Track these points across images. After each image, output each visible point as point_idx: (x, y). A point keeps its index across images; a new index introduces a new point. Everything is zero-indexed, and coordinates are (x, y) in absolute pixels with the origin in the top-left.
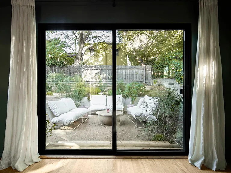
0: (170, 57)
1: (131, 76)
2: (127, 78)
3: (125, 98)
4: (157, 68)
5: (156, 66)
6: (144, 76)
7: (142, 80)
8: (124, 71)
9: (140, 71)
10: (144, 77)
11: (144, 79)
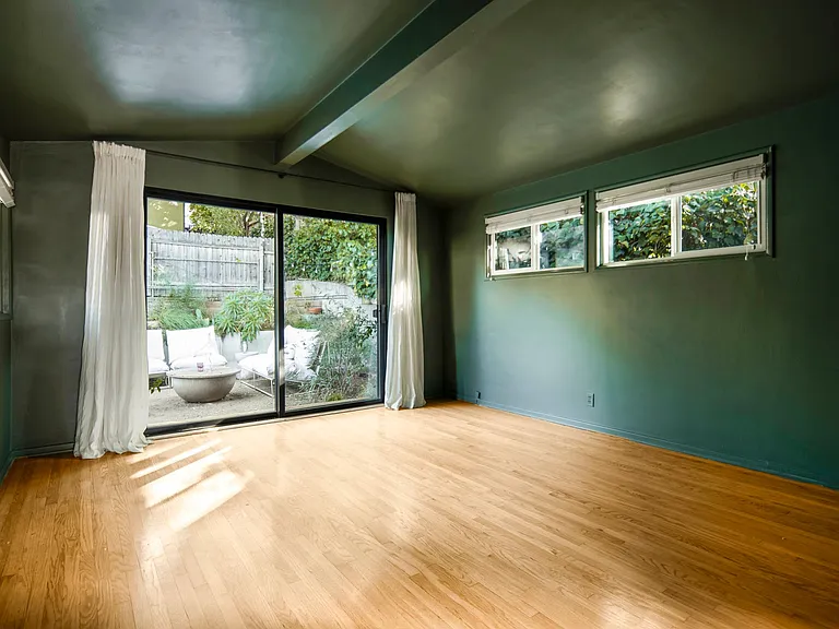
0: (341, 232)
1: (218, 269)
2: (202, 272)
3: (223, 337)
4: (301, 252)
5: (297, 245)
6: (262, 269)
7: (254, 282)
8: (192, 250)
9: (245, 255)
10: (262, 274)
11: (262, 279)
